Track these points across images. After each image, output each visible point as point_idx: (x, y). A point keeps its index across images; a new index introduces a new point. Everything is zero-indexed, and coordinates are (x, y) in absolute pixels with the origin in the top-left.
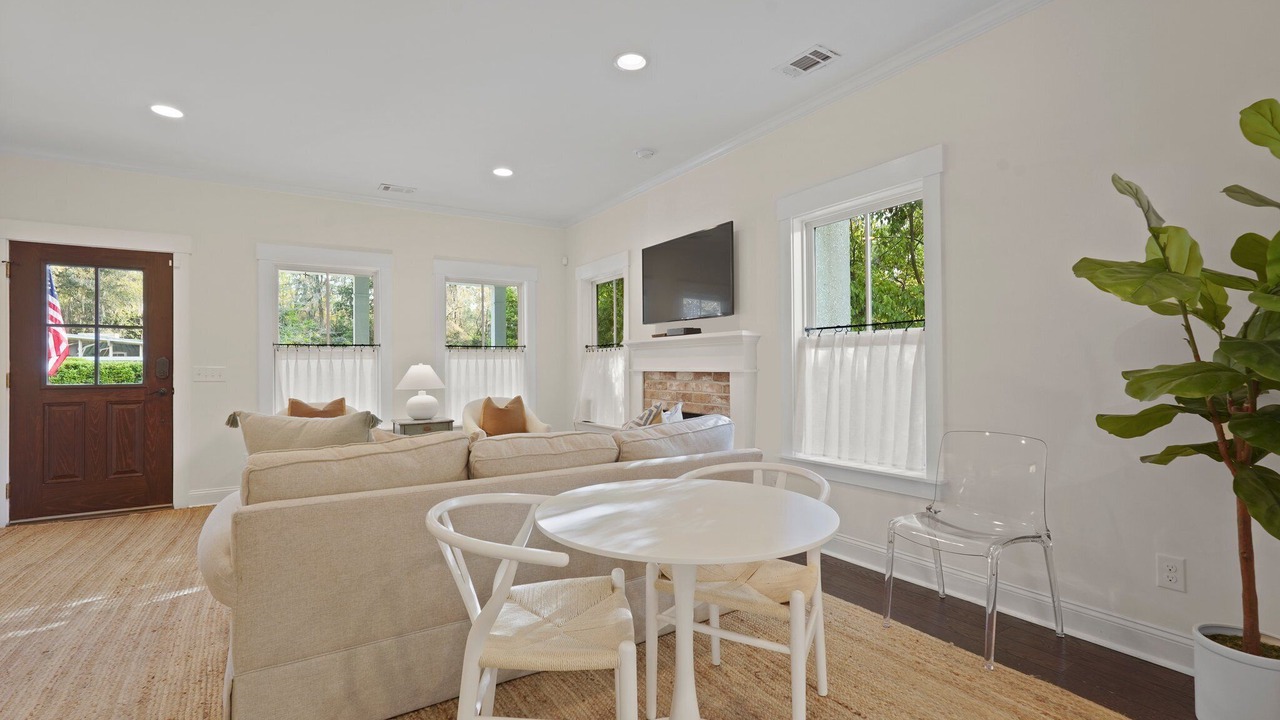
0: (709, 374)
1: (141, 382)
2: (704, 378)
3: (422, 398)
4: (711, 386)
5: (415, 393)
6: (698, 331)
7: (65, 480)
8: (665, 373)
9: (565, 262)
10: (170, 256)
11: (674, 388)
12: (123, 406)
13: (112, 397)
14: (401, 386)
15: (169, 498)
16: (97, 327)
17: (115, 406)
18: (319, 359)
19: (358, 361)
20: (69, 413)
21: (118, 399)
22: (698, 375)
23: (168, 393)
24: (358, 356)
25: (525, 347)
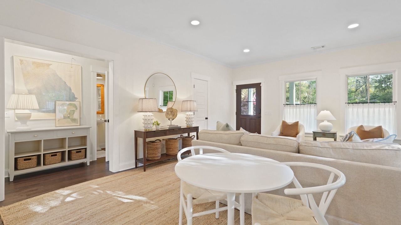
1: (255, 114)
3: (326, 123)
5: (323, 121)
10: (261, 83)
17: (251, 120)
18: (296, 109)
20: (244, 121)
23: (260, 117)
24: (309, 108)
25: (396, 102)
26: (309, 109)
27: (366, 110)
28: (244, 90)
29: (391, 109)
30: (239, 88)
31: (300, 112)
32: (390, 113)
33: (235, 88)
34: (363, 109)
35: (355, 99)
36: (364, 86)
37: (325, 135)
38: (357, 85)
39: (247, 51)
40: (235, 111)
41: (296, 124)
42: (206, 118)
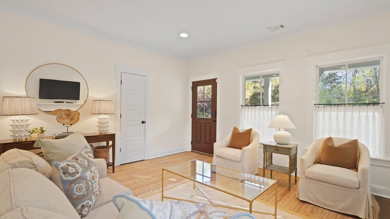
1: (211, 118)
3: (283, 133)
7: (199, 142)
10: (216, 79)
20: (199, 125)
21: (207, 122)
23: (215, 121)
24: (270, 110)
25: (384, 103)
26: (270, 112)
27: (341, 114)
28: (199, 87)
29: (377, 114)
30: (196, 85)
31: (259, 114)
32: (375, 119)
33: (191, 85)
34: (337, 113)
35: (365, 100)
36: (375, 86)
37: (278, 150)
38: (367, 85)
39: (184, 35)
40: (190, 112)
41: (249, 132)
42: (143, 122)
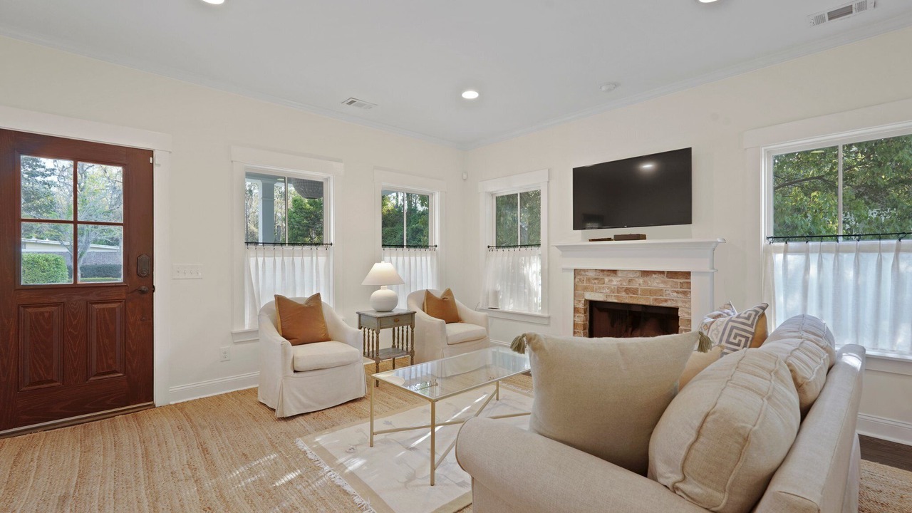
0: (662, 273)
1: (121, 280)
2: (654, 276)
3: (384, 292)
4: (664, 282)
5: (378, 287)
6: (643, 237)
7: (42, 386)
8: (603, 271)
9: (465, 176)
10: (150, 153)
11: (615, 283)
12: (104, 306)
13: (92, 297)
14: (367, 281)
15: (150, 396)
16: (75, 222)
17: (96, 306)
19: (314, 258)
20: (46, 315)
21: (98, 298)
22: (646, 273)
24: (314, 254)
25: (436, 246)
